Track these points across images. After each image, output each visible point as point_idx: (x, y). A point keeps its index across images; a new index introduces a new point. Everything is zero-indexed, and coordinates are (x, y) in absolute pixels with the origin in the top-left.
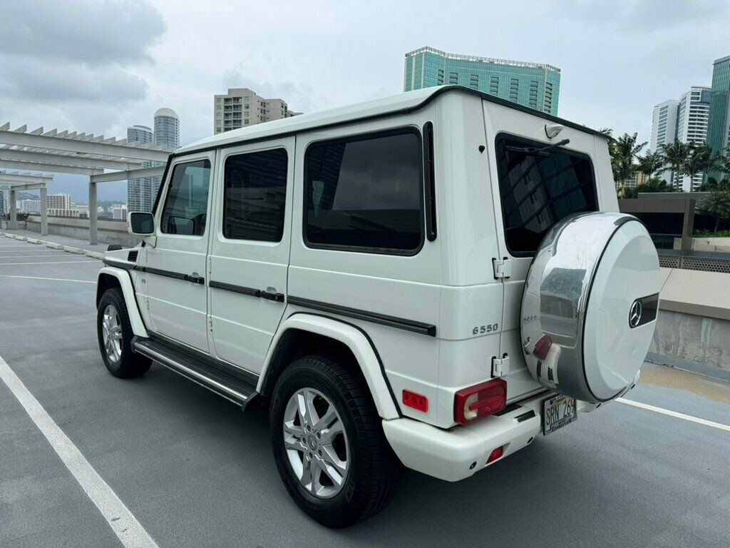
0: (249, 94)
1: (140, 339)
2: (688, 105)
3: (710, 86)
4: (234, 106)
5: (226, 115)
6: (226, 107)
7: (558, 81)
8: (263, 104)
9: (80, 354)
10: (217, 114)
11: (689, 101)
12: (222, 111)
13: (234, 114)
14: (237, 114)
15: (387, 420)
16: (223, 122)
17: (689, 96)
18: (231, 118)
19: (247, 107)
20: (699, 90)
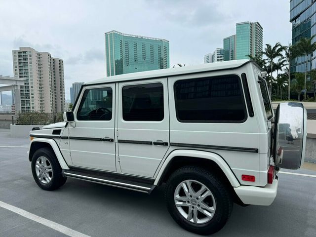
0: (31, 50)
1: (66, 171)
2: (216, 55)
3: (223, 48)
4: (24, 56)
5: (20, 60)
6: (19, 56)
7: (169, 46)
8: (39, 54)
9: (16, 182)
10: (14, 60)
11: (216, 54)
12: (17, 58)
13: (24, 59)
14: (25, 59)
15: (236, 187)
16: (18, 63)
17: (216, 52)
18: (22, 61)
19: (31, 56)
20: (219, 50)
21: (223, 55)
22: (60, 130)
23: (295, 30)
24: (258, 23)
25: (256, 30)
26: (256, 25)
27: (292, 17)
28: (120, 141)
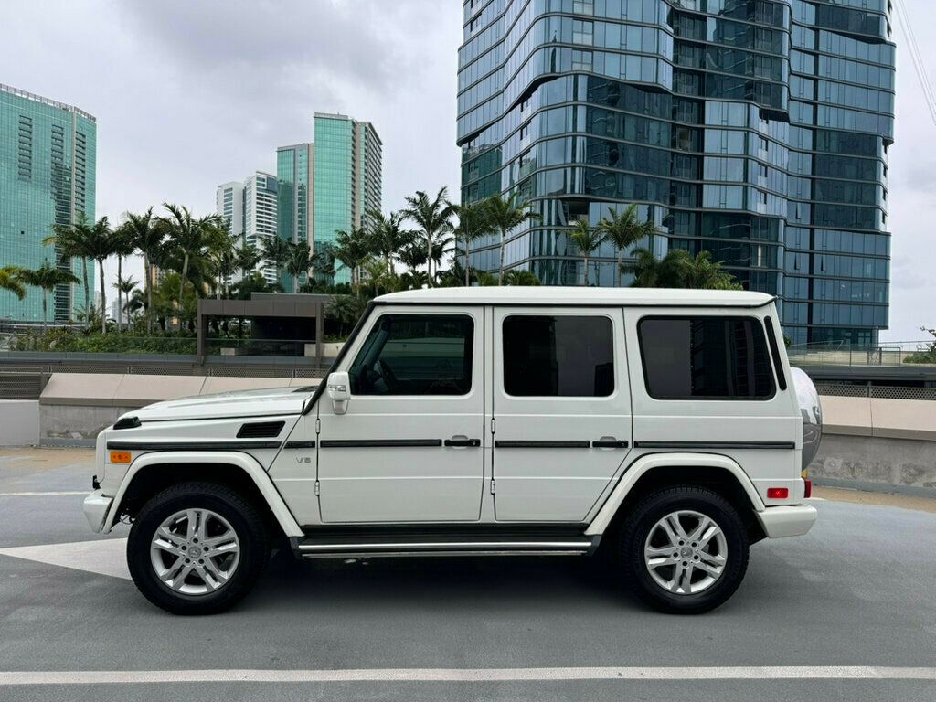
2: (254, 191)
11: (254, 186)
15: (760, 512)
17: (255, 181)
20: (264, 176)
21: (275, 193)
22: (282, 424)
23: (467, 166)
24: (370, 125)
25: (366, 142)
26: (366, 130)
27: (463, 135)
28: (500, 445)
